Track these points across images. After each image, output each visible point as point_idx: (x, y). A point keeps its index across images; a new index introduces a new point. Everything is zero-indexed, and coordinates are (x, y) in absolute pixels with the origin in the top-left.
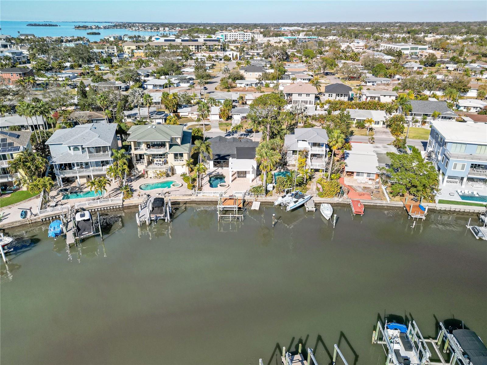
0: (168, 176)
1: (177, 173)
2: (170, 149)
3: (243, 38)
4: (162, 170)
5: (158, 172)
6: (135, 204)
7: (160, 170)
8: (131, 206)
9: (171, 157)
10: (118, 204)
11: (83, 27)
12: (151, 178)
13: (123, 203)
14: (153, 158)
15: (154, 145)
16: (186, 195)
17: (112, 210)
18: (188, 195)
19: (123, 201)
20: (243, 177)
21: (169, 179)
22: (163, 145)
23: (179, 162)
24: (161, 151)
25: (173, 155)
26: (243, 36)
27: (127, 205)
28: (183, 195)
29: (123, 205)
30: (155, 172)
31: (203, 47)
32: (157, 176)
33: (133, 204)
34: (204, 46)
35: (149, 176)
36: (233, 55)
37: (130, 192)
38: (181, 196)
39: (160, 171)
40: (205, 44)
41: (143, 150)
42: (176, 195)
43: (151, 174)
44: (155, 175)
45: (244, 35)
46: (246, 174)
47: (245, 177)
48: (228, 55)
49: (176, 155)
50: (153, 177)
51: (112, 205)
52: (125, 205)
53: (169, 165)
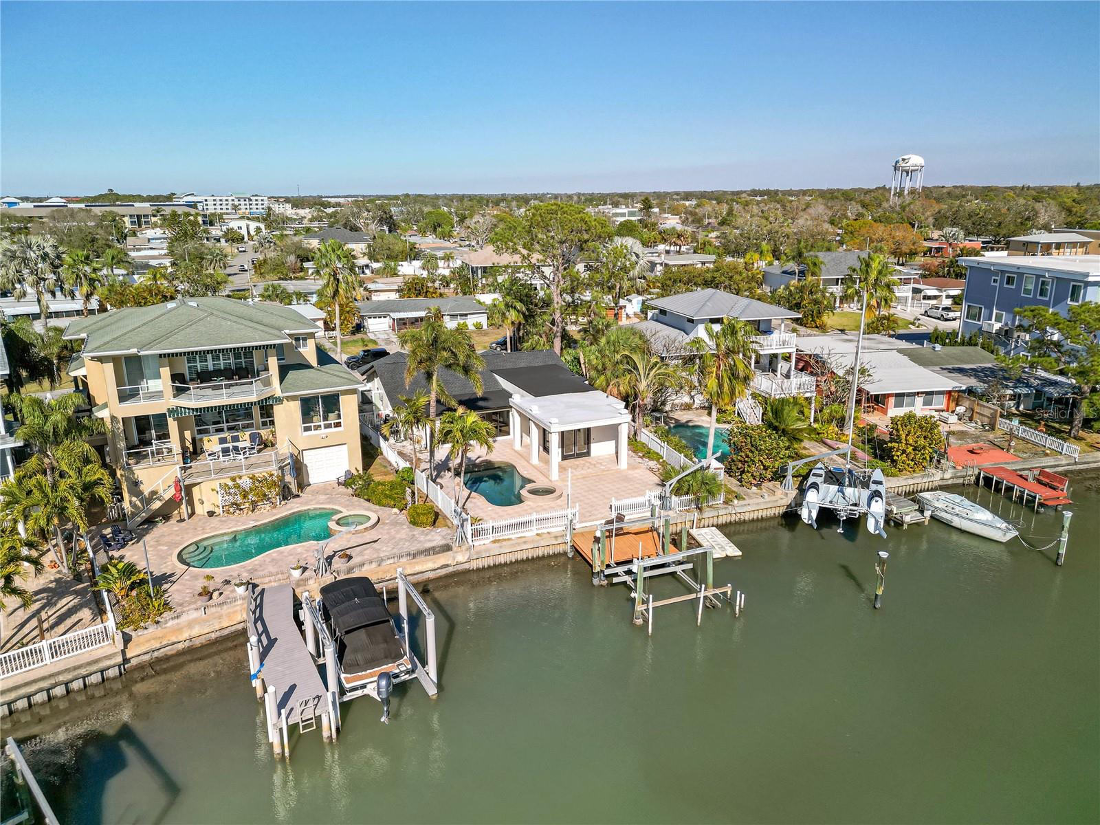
0: (286, 494)
1: (312, 480)
2: (282, 380)
3: (248, 207)
4: (260, 473)
5: (245, 482)
6: (187, 644)
7: (251, 472)
8: (167, 658)
9: (287, 414)
10: (96, 661)
12: (211, 514)
13: (123, 652)
14: (200, 432)
15: (204, 377)
16: (426, 552)
17: (63, 705)
18: (433, 548)
19: (127, 639)
20: (579, 455)
21: (293, 506)
23: (323, 431)
24: (248, 392)
25: (296, 406)
26: (247, 202)
27: (147, 657)
28: (414, 556)
29: (126, 661)
30: (230, 483)
31: (154, 219)
32: (239, 499)
33: (180, 646)
34: (154, 216)
35: (200, 510)
36: (248, 229)
37: (149, 587)
38: (404, 560)
39: (253, 478)
40: (158, 212)
41: (162, 394)
42: (380, 561)
43: (208, 495)
44: (231, 499)
45: (251, 200)
46: (588, 442)
47: (588, 454)
48: (236, 228)
49: (308, 406)
50: (219, 511)
51: (61, 678)
52: (134, 662)
53: (283, 448)
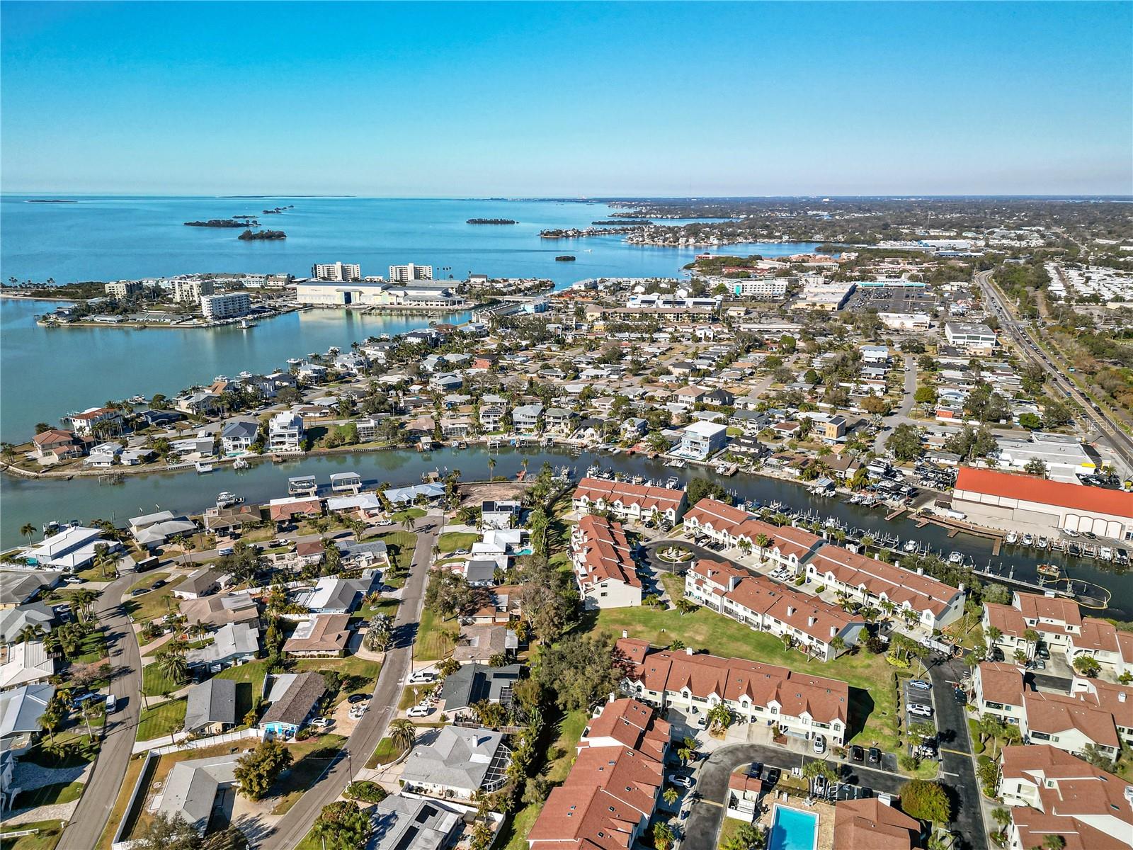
5: (555, 430)
7: (557, 429)
9: (562, 424)
10: (535, 439)
11: (553, 233)
14: (555, 424)
17: (532, 441)
19: (537, 439)
22: (560, 418)
24: (558, 421)
35: (551, 431)
37: (541, 436)
41: (551, 419)
48: (698, 334)
